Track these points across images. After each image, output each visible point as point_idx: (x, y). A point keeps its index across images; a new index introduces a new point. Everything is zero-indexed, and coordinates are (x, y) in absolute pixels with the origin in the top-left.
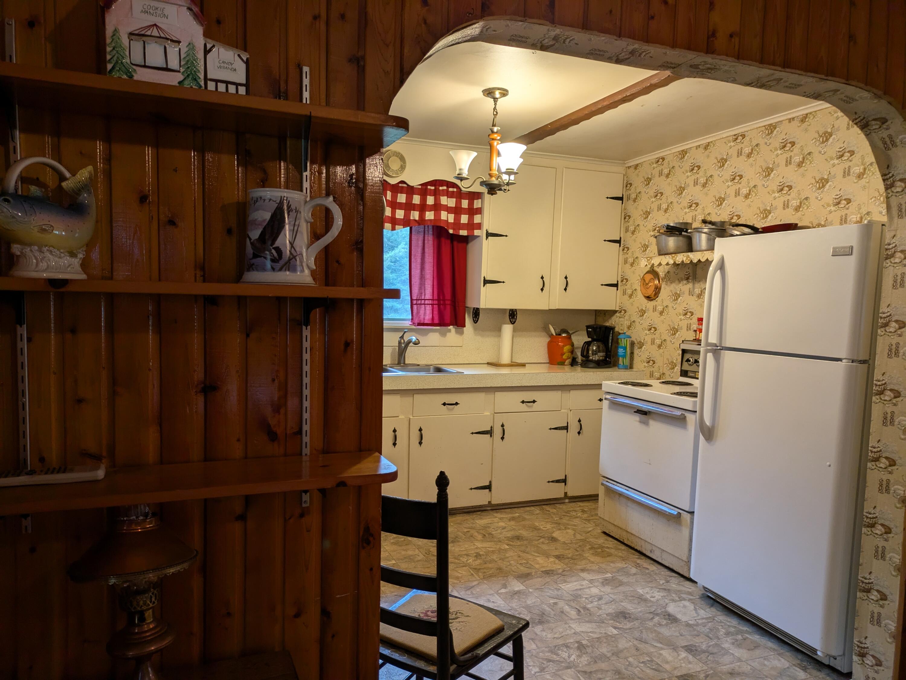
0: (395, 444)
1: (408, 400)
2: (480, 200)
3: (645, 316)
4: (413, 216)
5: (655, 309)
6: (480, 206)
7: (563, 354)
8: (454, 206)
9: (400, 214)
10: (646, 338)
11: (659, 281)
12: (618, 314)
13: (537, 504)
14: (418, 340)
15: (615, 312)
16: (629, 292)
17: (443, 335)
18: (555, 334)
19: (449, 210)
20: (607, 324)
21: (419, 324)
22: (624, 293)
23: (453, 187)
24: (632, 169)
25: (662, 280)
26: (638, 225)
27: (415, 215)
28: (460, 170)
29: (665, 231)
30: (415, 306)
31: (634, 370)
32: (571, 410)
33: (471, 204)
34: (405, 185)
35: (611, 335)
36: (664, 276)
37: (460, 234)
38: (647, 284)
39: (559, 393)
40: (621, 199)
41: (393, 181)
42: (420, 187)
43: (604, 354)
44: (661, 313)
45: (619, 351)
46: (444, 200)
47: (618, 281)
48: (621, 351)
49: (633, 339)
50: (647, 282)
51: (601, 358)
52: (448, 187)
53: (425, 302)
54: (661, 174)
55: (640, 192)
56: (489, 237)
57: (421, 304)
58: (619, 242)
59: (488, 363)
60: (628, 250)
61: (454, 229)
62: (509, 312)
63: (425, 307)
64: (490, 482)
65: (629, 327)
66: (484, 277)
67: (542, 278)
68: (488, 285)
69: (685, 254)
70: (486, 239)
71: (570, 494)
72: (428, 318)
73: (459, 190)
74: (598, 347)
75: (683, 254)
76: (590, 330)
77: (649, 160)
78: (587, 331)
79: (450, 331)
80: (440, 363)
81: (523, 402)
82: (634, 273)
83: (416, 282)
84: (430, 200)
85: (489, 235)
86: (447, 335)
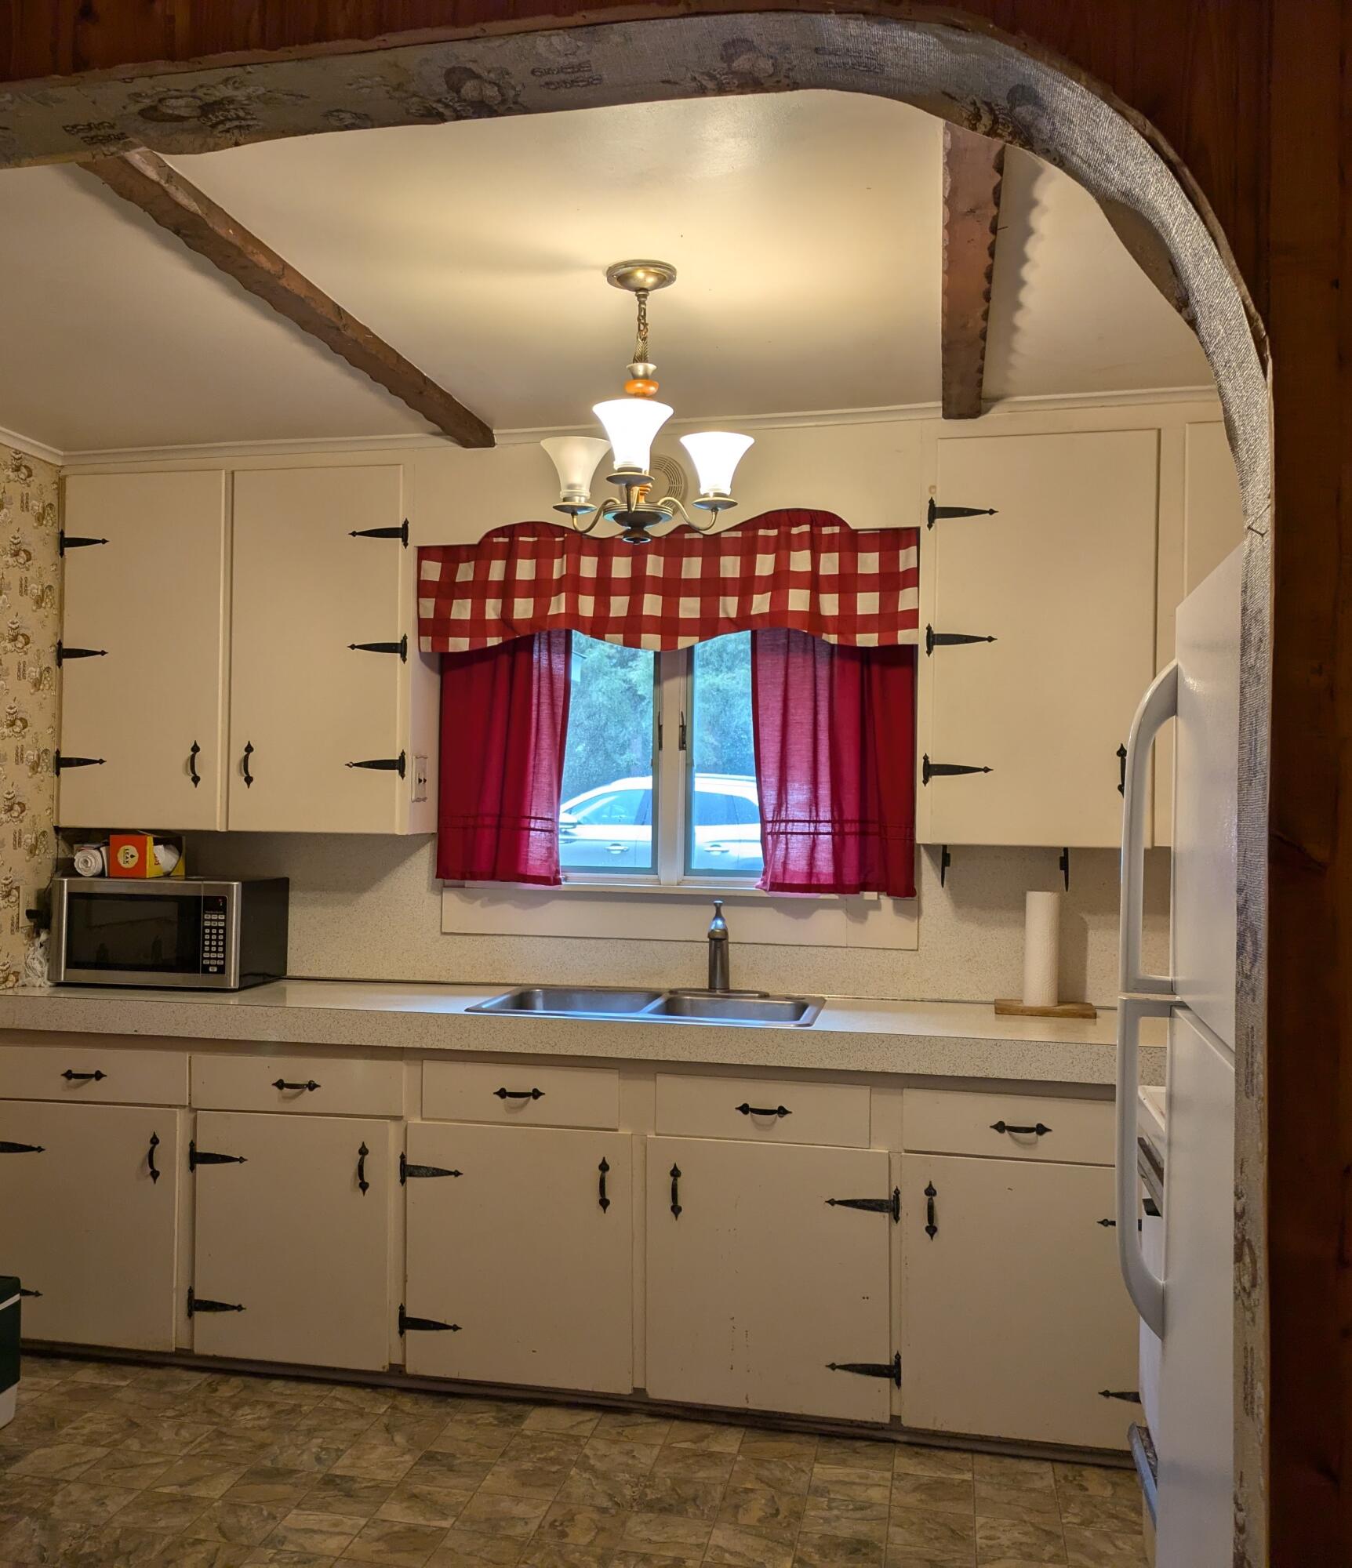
0: (604, 1203)
1: (639, 1088)
2: (914, 548)
4: (725, 611)
6: (913, 564)
8: (837, 573)
9: (690, 608)
17: (859, 915)
19: (821, 585)
21: (783, 886)
23: (833, 525)
27: (730, 606)
28: (571, 486)
30: (769, 837)
33: (889, 561)
34: (696, 536)
37: (858, 645)
41: (662, 529)
42: (739, 534)
46: (801, 561)
52: (814, 526)
56: (935, 647)
57: (779, 833)
61: (839, 633)
62: (1058, 856)
64: (897, 1356)
66: (926, 758)
67: (1122, 753)
68: (937, 779)
70: (929, 653)
73: (843, 530)
79: (876, 906)
81: (1000, 1127)
84: (765, 565)
85: (933, 639)
86: (869, 918)
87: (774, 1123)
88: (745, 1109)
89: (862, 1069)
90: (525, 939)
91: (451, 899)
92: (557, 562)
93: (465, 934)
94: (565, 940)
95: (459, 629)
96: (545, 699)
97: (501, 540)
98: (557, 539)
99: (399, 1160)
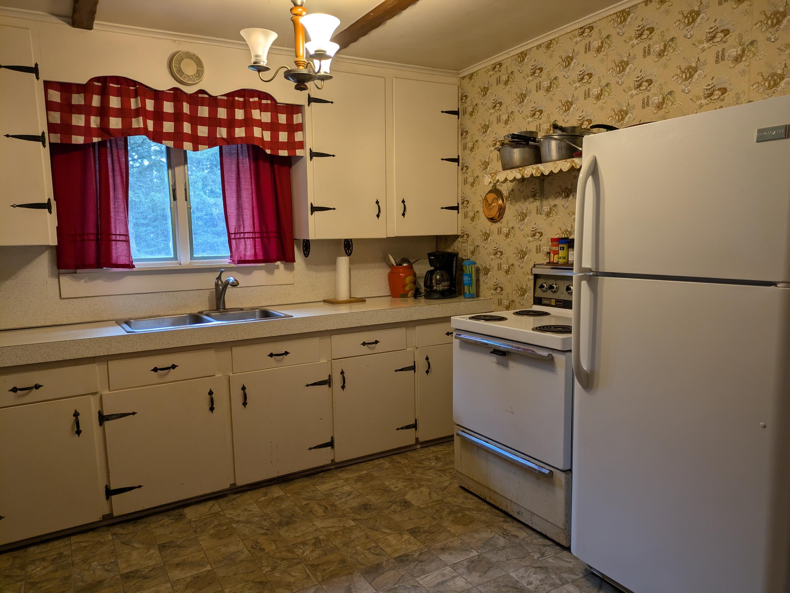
0: (212, 409)
1: (225, 355)
2: (300, 115)
3: (489, 239)
4: (220, 134)
5: (500, 232)
6: (300, 121)
7: (405, 286)
8: (270, 121)
9: (203, 131)
10: (492, 263)
11: (503, 201)
12: (460, 239)
13: (386, 454)
14: (236, 280)
15: (456, 237)
16: (471, 214)
17: (270, 272)
18: (395, 265)
19: (264, 126)
20: (450, 251)
21: (240, 262)
22: (466, 216)
23: (267, 99)
24: (467, 80)
25: (506, 199)
26: (477, 141)
27: (222, 132)
28: (257, 56)
29: (510, 141)
30: (233, 240)
31: (481, 298)
32: (417, 348)
33: (290, 119)
34: (206, 96)
35: (455, 262)
36: (508, 194)
37: (280, 155)
38: (490, 205)
39: (404, 330)
40: (456, 113)
41: (190, 90)
42: (225, 98)
43: (449, 283)
44: (507, 235)
45: (464, 279)
46: (256, 114)
47: (458, 204)
48: (466, 279)
49: (478, 265)
50: (490, 202)
51: (446, 288)
52: (260, 99)
53: (244, 235)
54: (498, 82)
55: (477, 104)
56: (314, 158)
57: (240, 238)
58: (456, 160)
59: (324, 301)
60: (467, 169)
61: (271, 149)
62: (344, 243)
63: (245, 241)
64: (332, 438)
65: (473, 253)
66: (311, 204)
67: (377, 202)
68: (316, 213)
69: (535, 166)
70: (311, 160)
71: (421, 440)
72: (249, 254)
73: (273, 102)
74: (442, 276)
75: (532, 166)
76: (433, 258)
77: (485, 67)
78: (430, 259)
79: (278, 267)
80: (269, 305)
81: (364, 344)
82: (475, 193)
83: (232, 213)
84: (239, 114)
85: (313, 155)
86: (275, 272)
87: (283, 359)
88: (271, 355)
89: (318, 330)
90: (111, 297)
91: (66, 280)
92: (133, 100)
93: (76, 298)
94: (134, 295)
95: (78, 130)
96: (117, 173)
97: (96, 84)
98: (131, 88)
99: (98, 414)
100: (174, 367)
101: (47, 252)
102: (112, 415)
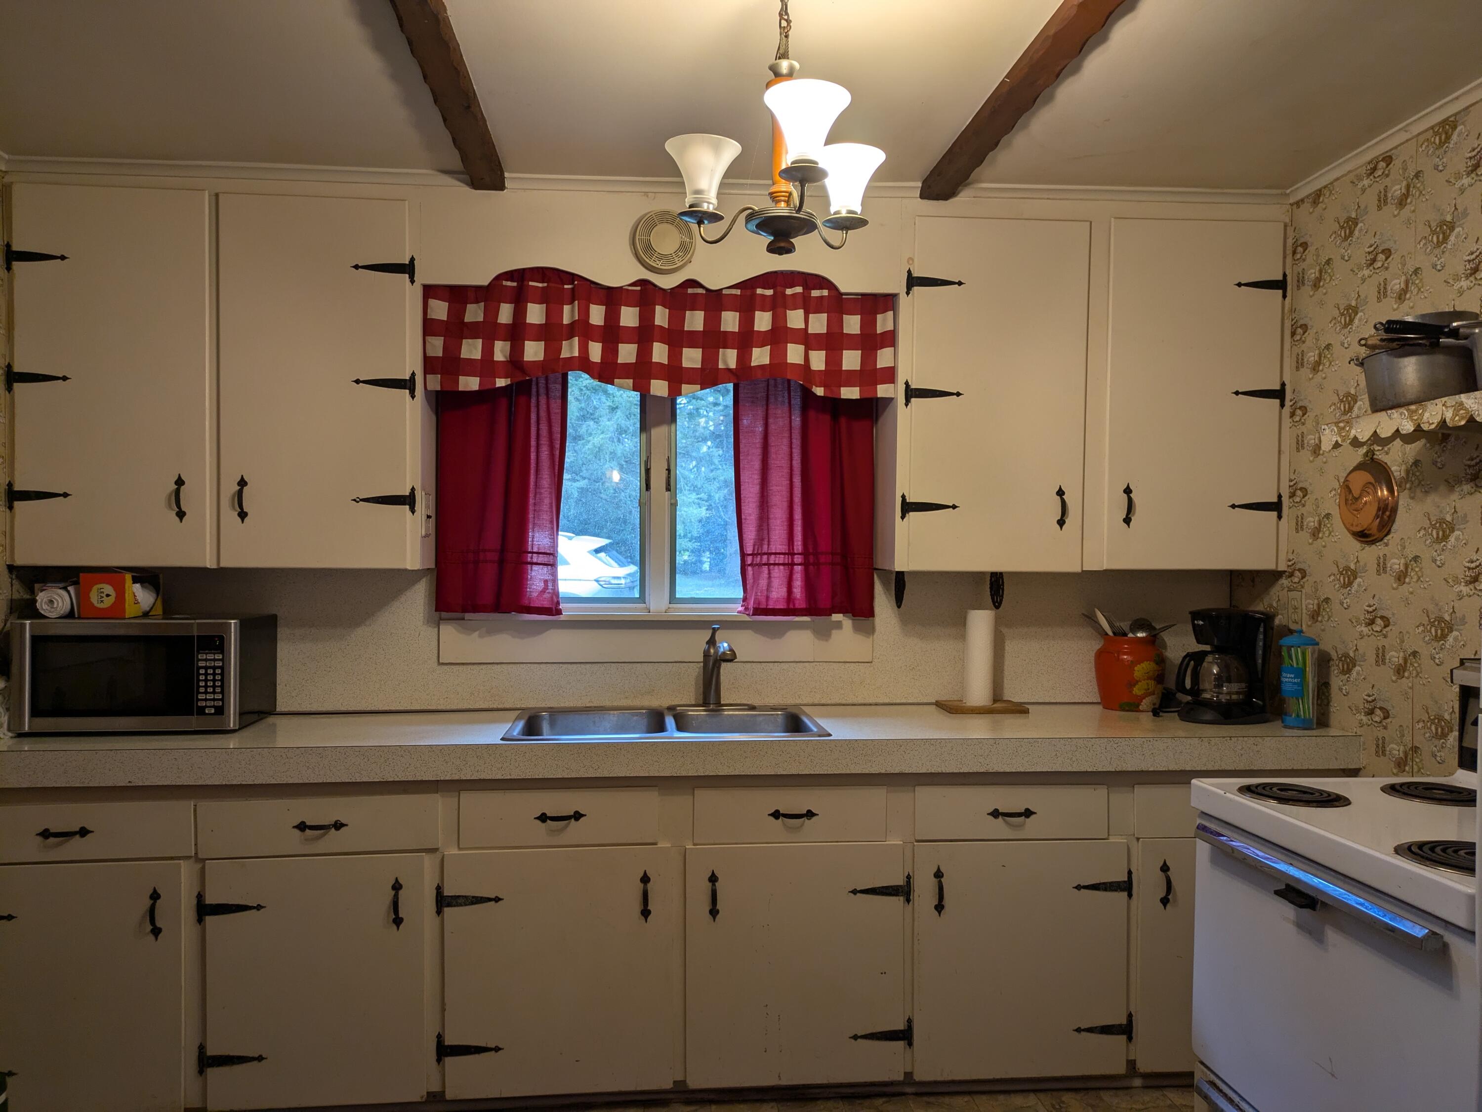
0: (646, 913)
1: (679, 803)
2: (890, 313)
3: (1355, 585)
4: (725, 362)
5: (1382, 567)
6: (890, 327)
7: (1133, 683)
8: (825, 332)
9: (692, 358)
10: (1362, 644)
11: (1390, 490)
12: (1284, 581)
13: (1046, 1087)
14: (731, 650)
15: (1275, 576)
16: (1311, 521)
17: (824, 634)
18: (1110, 633)
19: (808, 340)
20: (1260, 607)
21: (758, 611)
22: (1299, 526)
23: (821, 288)
24: (1307, 206)
25: (1399, 486)
26: (1328, 347)
27: (729, 358)
28: (698, 192)
29: (1382, 340)
30: (750, 568)
31: (1333, 732)
32: (1138, 839)
33: (868, 323)
34: (700, 291)
35: (1261, 637)
36: (1403, 474)
37: (842, 397)
38: (1357, 499)
39: (1102, 791)
40: (1280, 285)
41: (667, 282)
42: (736, 292)
43: (1243, 685)
44: (1401, 577)
45: (1284, 680)
46: (795, 319)
47: (1280, 497)
48: (1288, 680)
49: (1326, 645)
50: (1356, 493)
51: (1234, 697)
52: (808, 288)
53: (768, 559)
54: (1383, 201)
55: (1330, 259)
56: (913, 400)
57: (760, 565)
58: (1279, 394)
59: (939, 705)
60: (1304, 415)
61: (826, 386)
62: (991, 580)
63: (769, 570)
64: (910, 1021)
65: (1315, 616)
66: (903, 497)
67: (1060, 493)
68: (912, 515)
69: (1451, 400)
70: (907, 405)
71: (1143, 1066)
72: (777, 596)
73: (834, 293)
74: (1224, 667)
75: (1444, 399)
76: (1201, 623)
77: (1350, 172)
78: (1194, 626)
79: (839, 625)
81: (996, 814)
82: (1322, 472)
83: (750, 515)
84: (763, 321)
85: (911, 393)
86: (833, 636)
87: (802, 825)
88: (776, 815)
89: (883, 771)
90: (522, 665)
91: (449, 631)
92: (567, 308)
93: (463, 664)
94: (561, 665)
95: (470, 367)
96: (544, 441)
97: (509, 283)
98: (566, 287)
99: (435, 892)
100: (577, 816)
101: (424, 579)
102: (459, 896)
